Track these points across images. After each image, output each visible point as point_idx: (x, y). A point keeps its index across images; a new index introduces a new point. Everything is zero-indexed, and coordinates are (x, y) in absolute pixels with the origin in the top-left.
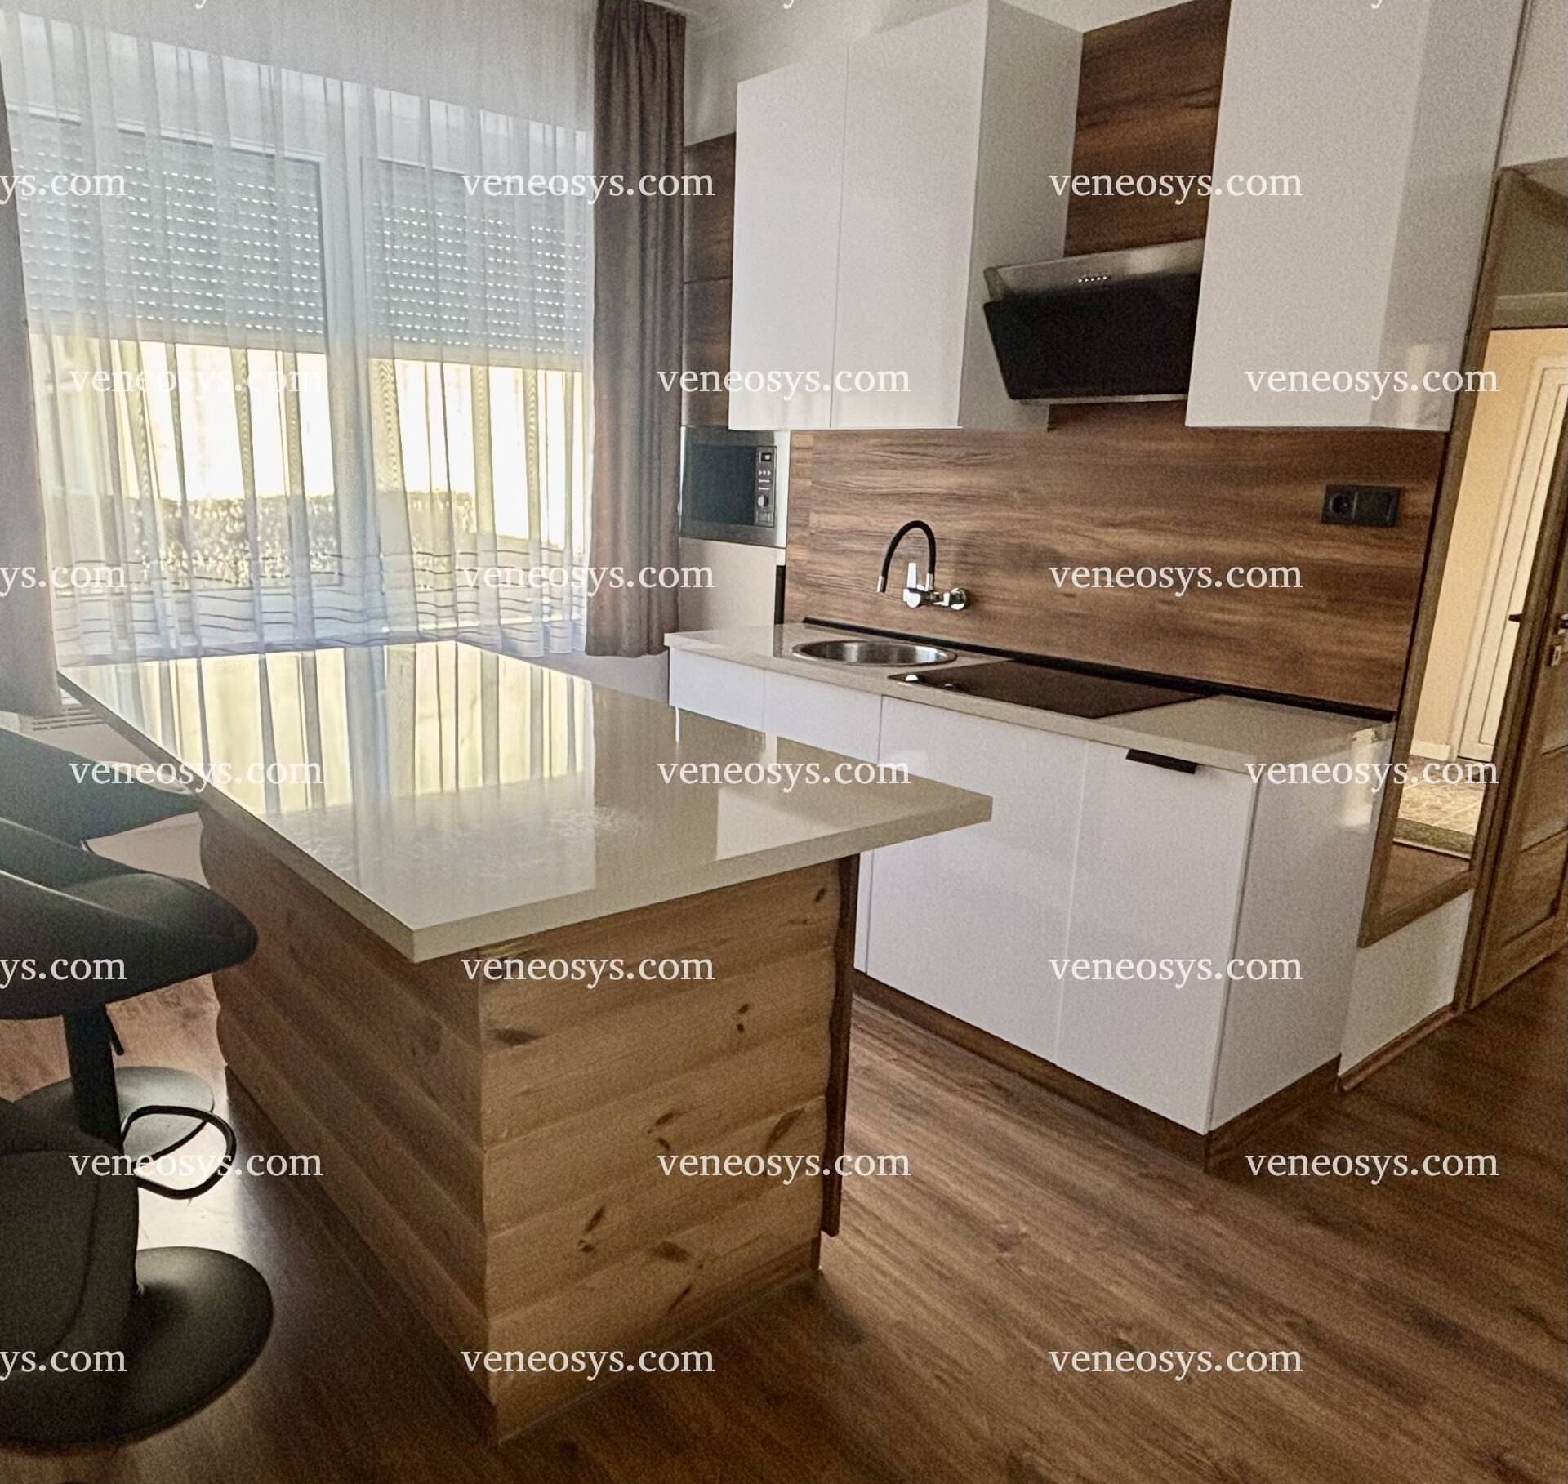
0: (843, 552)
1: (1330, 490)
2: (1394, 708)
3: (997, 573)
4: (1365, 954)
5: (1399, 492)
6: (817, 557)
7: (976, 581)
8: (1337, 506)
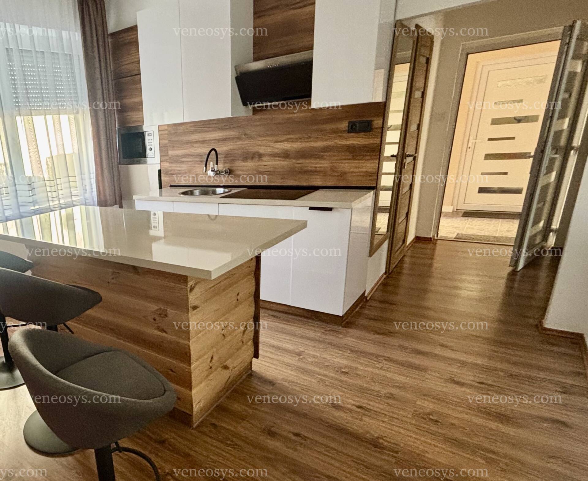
0: (182, 162)
1: (349, 123)
2: (374, 185)
3: (240, 162)
4: (370, 259)
5: (372, 121)
6: (172, 165)
7: (233, 165)
8: (352, 127)
